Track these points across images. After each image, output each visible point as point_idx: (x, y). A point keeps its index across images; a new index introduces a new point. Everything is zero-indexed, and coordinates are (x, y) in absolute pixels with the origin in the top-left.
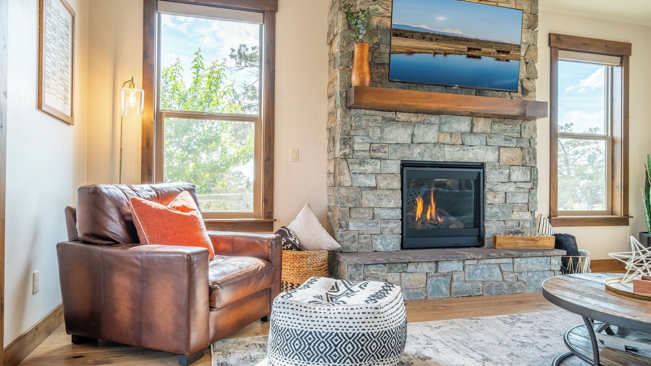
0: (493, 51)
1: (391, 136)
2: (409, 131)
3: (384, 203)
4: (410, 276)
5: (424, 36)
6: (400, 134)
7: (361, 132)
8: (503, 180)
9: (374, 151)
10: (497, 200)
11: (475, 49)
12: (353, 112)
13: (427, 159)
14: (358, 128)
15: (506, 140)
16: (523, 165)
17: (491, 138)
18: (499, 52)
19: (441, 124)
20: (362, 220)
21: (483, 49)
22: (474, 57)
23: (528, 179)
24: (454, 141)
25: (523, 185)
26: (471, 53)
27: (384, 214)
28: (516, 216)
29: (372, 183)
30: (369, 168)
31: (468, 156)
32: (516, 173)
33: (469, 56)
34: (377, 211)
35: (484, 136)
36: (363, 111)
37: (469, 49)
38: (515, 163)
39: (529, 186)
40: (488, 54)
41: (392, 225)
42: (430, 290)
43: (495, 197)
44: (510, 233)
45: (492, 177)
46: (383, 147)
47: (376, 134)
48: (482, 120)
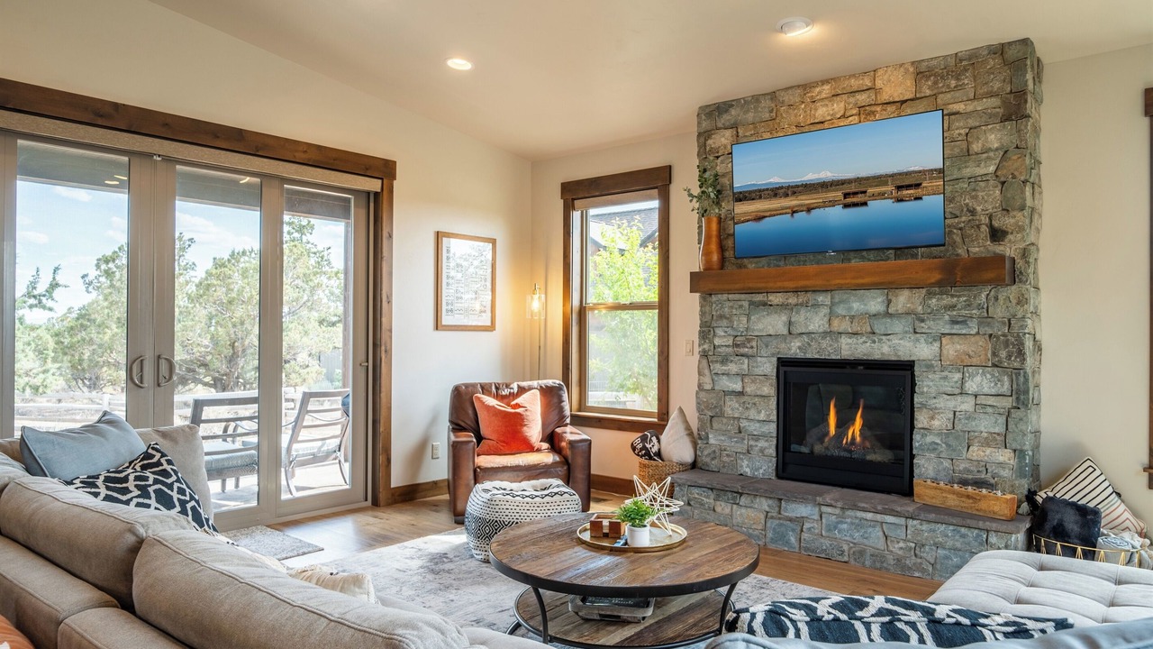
0: (889, 188)
1: (760, 326)
2: (784, 318)
3: (752, 414)
4: (743, 511)
5: (776, 192)
6: (773, 323)
7: (725, 323)
8: (949, 390)
9: (737, 346)
10: (936, 423)
11: (855, 194)
12: (714, 298)
13: (812, 354)
14: (721, 317)
15: (954, 322)
16: (994, 365)
17: (923, 321)
18: (899, 188)
19: (833, 304)
20: (725, 432)
21: (870, 191)
22: (855, 205)
23: (1006, 388)
24: (856, 328)
25: (991, 401)
26: (849, 200)
27: (754, 428)
28: (976, 452)
29: (738, 387)
30: (733, 368)
31: (883, 350)
32: (978, 378)
33: (846, 206)
34: (744, 424)
35: (910, 318)
36: (725, 297)
37: (846, 195)
38: (975, 361)
39: (1007, 403)
40: (881, 196)
41: (762, 444)
43: (932, 418)
44: (964, 483)
45: (927, 385)
46: (749, 341)
47: (741, 323)
48: (906, 293)
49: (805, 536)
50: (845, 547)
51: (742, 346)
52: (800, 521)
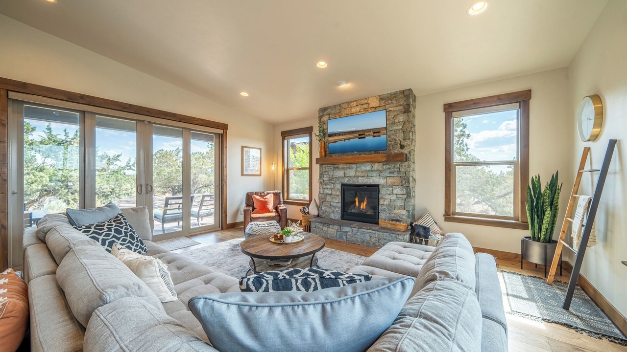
0: (371, 133)
1: (336, 174)
2: (343, 172)
3: (334, 200)
4: (330, 229)
5: (340, 134)
6: (340, 173)
7: (326, 173)
8: (389, 193)
9: (330, 180)
10: (385, 203)
11: (362, 135)
12: (323, 166)
13: (351, 183)
14: (325, 171)
15: (390, 173)
16: (401, 186)
17: (382, 172)
18: (374, 133)
19: (357, 168)
20: (327, 206)
21: (366, 134)
22: (362, 138)
23: (404, 192)
24: (363, 175)
25: (400, 196)
26: (360, 137)
27: (335, 204)
28: (396, 211)
29: (330, 192)
30: (329, 187)
31: (371, 181)
32: (397, 189)
33: (359, 138)
34: (332, 203)
35: (378, 172)
36: (326, 165)
37: (359, 135)
38: (396, 184)
39: (405, 197)
40: (369, 135)
41: (337, 209)
42: (338, 236)
43: (384, 201)
44: (393, 220)
45: (383, 191)
46: (333, 179)
47: (331, 173)
48: (377, 164)
49: (348, 237)
50: (359, 240)
51: (331, 180)
52: (346, 232)
